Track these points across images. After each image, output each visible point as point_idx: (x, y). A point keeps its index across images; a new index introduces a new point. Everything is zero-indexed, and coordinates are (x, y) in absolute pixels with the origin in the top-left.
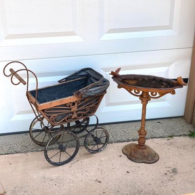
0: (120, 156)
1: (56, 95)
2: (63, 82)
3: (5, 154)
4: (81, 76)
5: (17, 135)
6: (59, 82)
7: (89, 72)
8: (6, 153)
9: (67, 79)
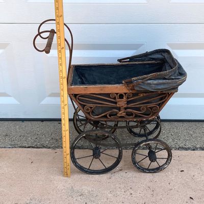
0: (182, 171)
1: (112, 78)
2: (125, 62)
3: (29, 147)
4: (153, 59)
6: (120, 60)
7: (166, 55)
8: (30, 145)
9: (132, 59)
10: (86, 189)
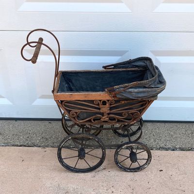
2: (110, 69)
3: (21, 146)
4: (137, 66)
5: (40, 122)
6: (105, 67)
7: (148, 63)
8: (22, 144)
9: (116, 66)
10: (71, 187)
